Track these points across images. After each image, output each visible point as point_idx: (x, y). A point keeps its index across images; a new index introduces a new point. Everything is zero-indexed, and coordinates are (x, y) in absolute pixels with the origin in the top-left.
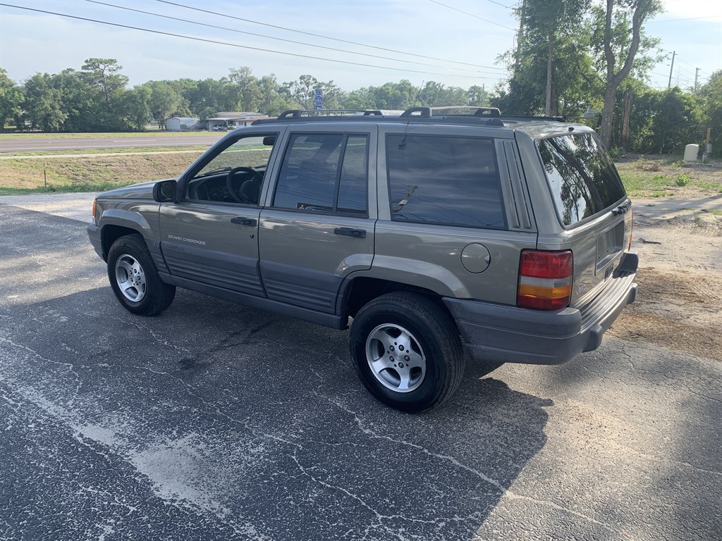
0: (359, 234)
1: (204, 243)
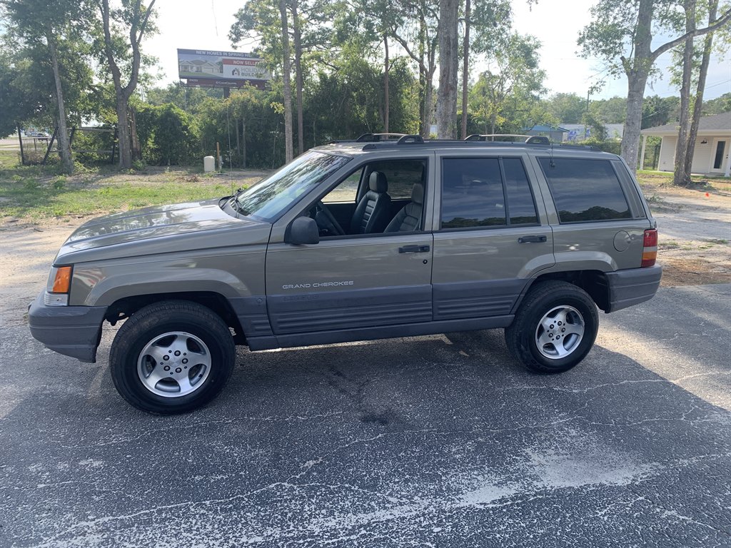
0: (542, 239)
1: (351, 283)
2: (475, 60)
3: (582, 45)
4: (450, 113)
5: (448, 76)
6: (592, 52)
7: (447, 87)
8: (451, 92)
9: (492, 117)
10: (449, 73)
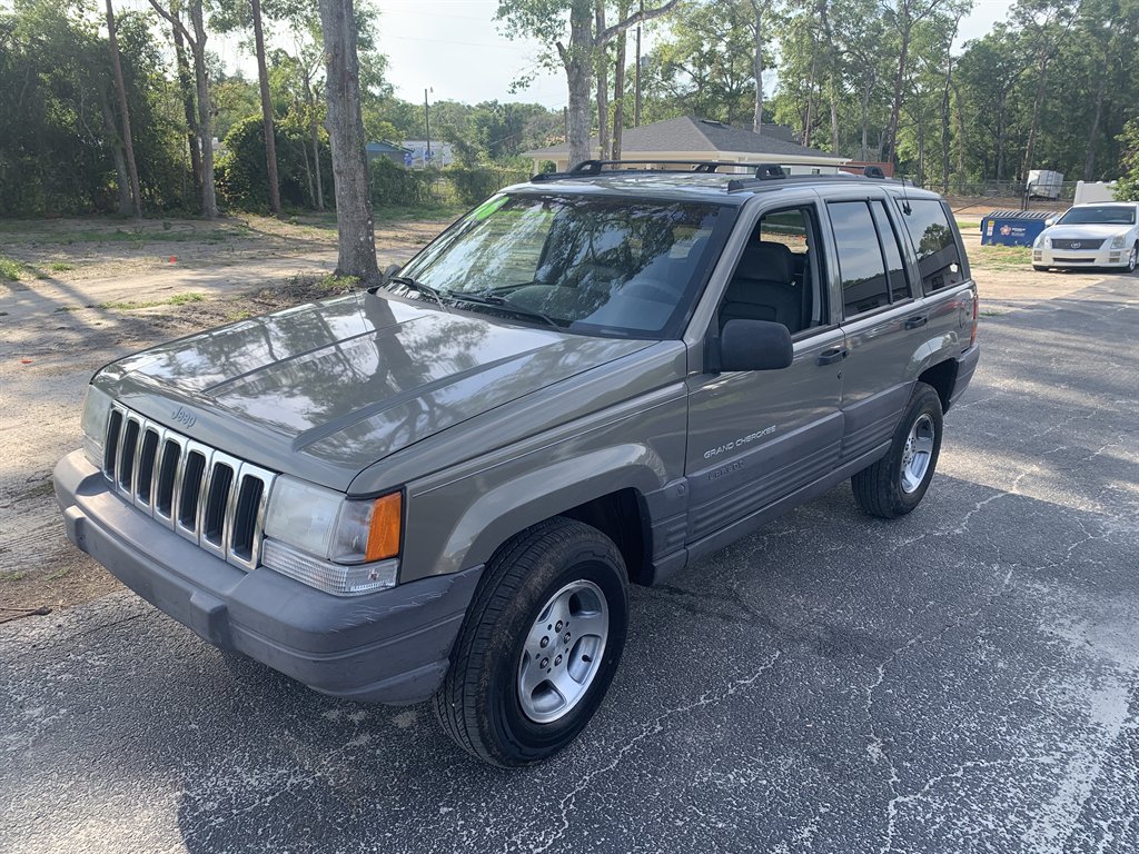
0: (921, 321)
1: (773, 429)
2: (272, 30)
3: (505, 18)
4: (353, 120)
5: (343, 56)
6: (521, 31)
7: (343, 74)
8: (351, 84)
9: (312, 128)
10: (344, 51)
